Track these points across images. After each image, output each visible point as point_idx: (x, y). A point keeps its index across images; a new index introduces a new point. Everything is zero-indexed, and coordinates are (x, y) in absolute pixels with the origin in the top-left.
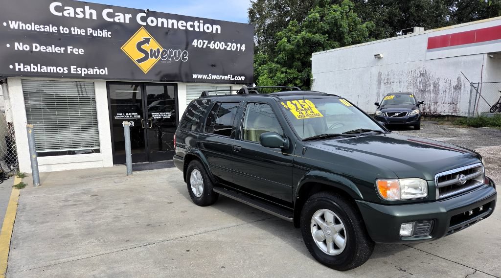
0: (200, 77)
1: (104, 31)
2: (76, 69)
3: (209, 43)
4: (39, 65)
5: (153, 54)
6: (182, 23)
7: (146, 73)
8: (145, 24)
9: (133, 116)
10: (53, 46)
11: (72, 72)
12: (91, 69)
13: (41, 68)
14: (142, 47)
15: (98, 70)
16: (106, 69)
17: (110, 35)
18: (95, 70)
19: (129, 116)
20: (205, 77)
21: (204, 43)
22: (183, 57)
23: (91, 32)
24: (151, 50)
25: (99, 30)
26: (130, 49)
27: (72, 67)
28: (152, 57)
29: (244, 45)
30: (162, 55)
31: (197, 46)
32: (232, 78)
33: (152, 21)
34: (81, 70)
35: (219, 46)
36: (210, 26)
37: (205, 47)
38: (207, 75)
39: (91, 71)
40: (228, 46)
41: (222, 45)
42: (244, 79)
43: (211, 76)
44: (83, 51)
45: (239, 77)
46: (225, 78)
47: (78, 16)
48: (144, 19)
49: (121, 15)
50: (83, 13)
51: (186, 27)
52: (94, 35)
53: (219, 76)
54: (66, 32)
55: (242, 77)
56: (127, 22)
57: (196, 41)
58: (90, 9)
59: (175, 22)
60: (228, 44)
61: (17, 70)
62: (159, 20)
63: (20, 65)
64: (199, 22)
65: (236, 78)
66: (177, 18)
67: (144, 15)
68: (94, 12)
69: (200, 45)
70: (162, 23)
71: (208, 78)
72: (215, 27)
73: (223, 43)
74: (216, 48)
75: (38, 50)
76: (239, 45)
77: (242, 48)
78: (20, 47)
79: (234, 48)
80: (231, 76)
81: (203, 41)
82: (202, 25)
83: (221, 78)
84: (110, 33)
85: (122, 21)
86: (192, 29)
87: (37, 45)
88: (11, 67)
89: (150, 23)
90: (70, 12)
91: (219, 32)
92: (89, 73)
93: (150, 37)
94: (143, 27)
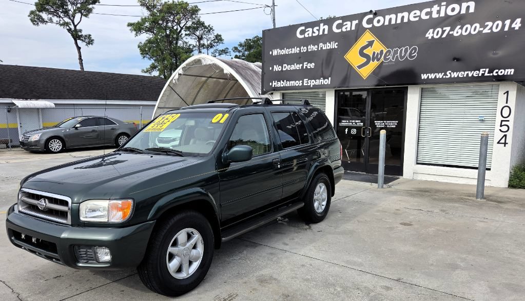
0: (432, 76)
1: (332, 43)
2: (308, 81)
3: (453, 29)
4: (285, 81)
5: (375, 57)
6: (415, 14)
7: (365, 79)
8: (370, 26)
9: (356, 123)
10: (295, 64)
11: (305, 84)
12: (318, 80)
13: (286, 83)
14: (365, 51)
15: (323, 81)
16: (330, 78)
17: (337, 45)
18: (321, 81)
19: (353, 123)
20: (440, 76)
21: (443, 32)
22: (411, 53)
23: (322, 46)
24: (374, 53)
25: (328, 43)
26: (353, 57)
27: (305, 80)
28: (373, 61)
29: (519, 20)
30: (385, 57)
31: (433, 37)
33: (379, 22)
34: (311, 82)
35: (473, 29)
36: (457, 6)
37: (444, 36)
38: (443, 73)
39: (318, 82)
40: (485, 27)
41: (476, 27)
42: (512, 74)
43: (450, 73)
44: (314, 65)
45: (503, 71)
46: (475, 73)
47: (314, 35)
48: (370, 21)
49: (349, 23)
50: (318, 30)
51: (420, 16)
52: (324, 48)
53: (463, 73)
54: (305, 51)
55: (509, 70)
56: (353, 28)
57: (431, 31)
58: (324, 25)
59: (406, 14)
60: (486, 24)
61: (273, 86)
62: (387, 17)
63: (275, 82)
64: (440, 6)
65: (497, 72)
66: (409, 8)
67: (371, 16)
68: (326, 27)
69: (437, 35)
70: (390, 20)
71: (444, 77)
72: (464, 5)
73: (478, 25)
74: (464, 34)
75: (286, 69)
76: (508, 22)
77: (513, 26)
78: (277, 68)
79: (497, 28)
80: (487, 70)
81: (442, 29)
82: (443, 8)
83: (468, 74)
84: (337, 43)
85: (349, 29)
86: (428, 17)
87: (286, 65)
88: (271, 84)
89: (376, 24)
90: (309, 33)
91: (472, 10)
92: (316, 84)
93: (374, 39)
94: (368, 30)
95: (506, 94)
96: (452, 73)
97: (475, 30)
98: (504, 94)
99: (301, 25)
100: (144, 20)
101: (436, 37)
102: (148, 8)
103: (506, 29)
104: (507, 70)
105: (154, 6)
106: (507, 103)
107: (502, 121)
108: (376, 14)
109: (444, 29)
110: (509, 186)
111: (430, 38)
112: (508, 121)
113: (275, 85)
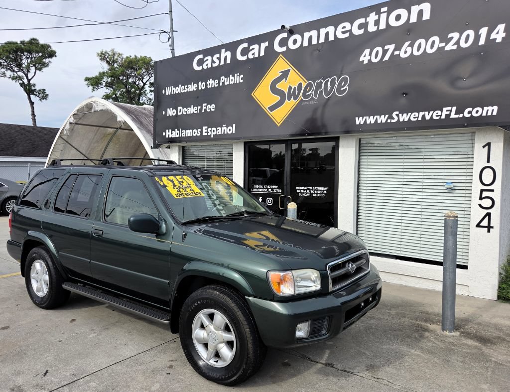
0: (371, 120)
1: (236, 75)
2: (208, 129)
3: (398, 48)
4: (181, 129)
5: (293, 94)
6: (344, 27)
7: (279, 125)
8: (284, 49)
9: (272, 189)
10: (192, 106)
11: (204, 134)
12: (220, 128)
13: (182, 133)
14: (278, 86)
15: (225, 128)
16: (234, 125)
17: (242, 79)
18: (223, 128)
19: (268, 189)
20: (382, 119)
21: (385, 52)
22: (340, 86)
23: (223, 81)
24: (290, 87)
25: (231, 76)
26: (263, 95)
27: (204, 128)
28: (289, 100)
30: (305, 91)
31: (370, 61)
32: (455, 114)
34: (211, 131)
35: (428, 46)
36: (403, 12)
37: (386, 58)
38: (387, 116)
39: (220, 131)
40: (448, 41)
41: (433, 42)
42: (495, 113)
43: (397, 115)
44: (214, 107)
45: (480, 109)
46: (435, 115)
47: (214, 65)
49: (256, 47)
50: (219, 59)
51: (350, 31)
52: (226, 83)
53: (417, 114)
54: (203, 88)
55: (490, 108)
56: (262, 54)
57: (367, 51)
58: (225, 52)
59: (331, 29)
60: (450, 35)
61: (167, 137)
62: (307, 35)
63: (169, 132)
64: (379, 13)
65: (470, 112)
66: (335, 21)
67: (285, 35)
68: (229, 54)
69: (376, 57)
70: (310, 38)
71: (389, 121)
72: (415, 9)
73: (436, 39)
74: (416, 53)
75: (181, 113)
76: (484, 31)
77: (493, 36)
78: (171, 112)
79: (466, 41)
80: (454, 108)
81: (383, 48)
82: (383, 16)
83: (424, 116)
84: (242, 76)
85: (256, 55)
86: (362, 32)
87: (181, 108)
88: (164, 134)
89: (291, 46)
90: (208, 63)
91: (426, 16)
92: (218, 133)
93: (290, 68)
94: (281, 55)
95: (487, 147)
96: (400, 115)
97: (432, 46)
98: (484, 147)
99: (199, 53)
100: (102, 75)
101: (374, 60)
102: (108, 63)
103: (482, 42)
104: (486, 109)
105: (114, 61)
106: (488, 161)
107: (482, 191)
108: (291, 32)
109: (386, 47)
110: (499, 297)
111: (366, 62)
112: (493, 191)
113: (169, 135)
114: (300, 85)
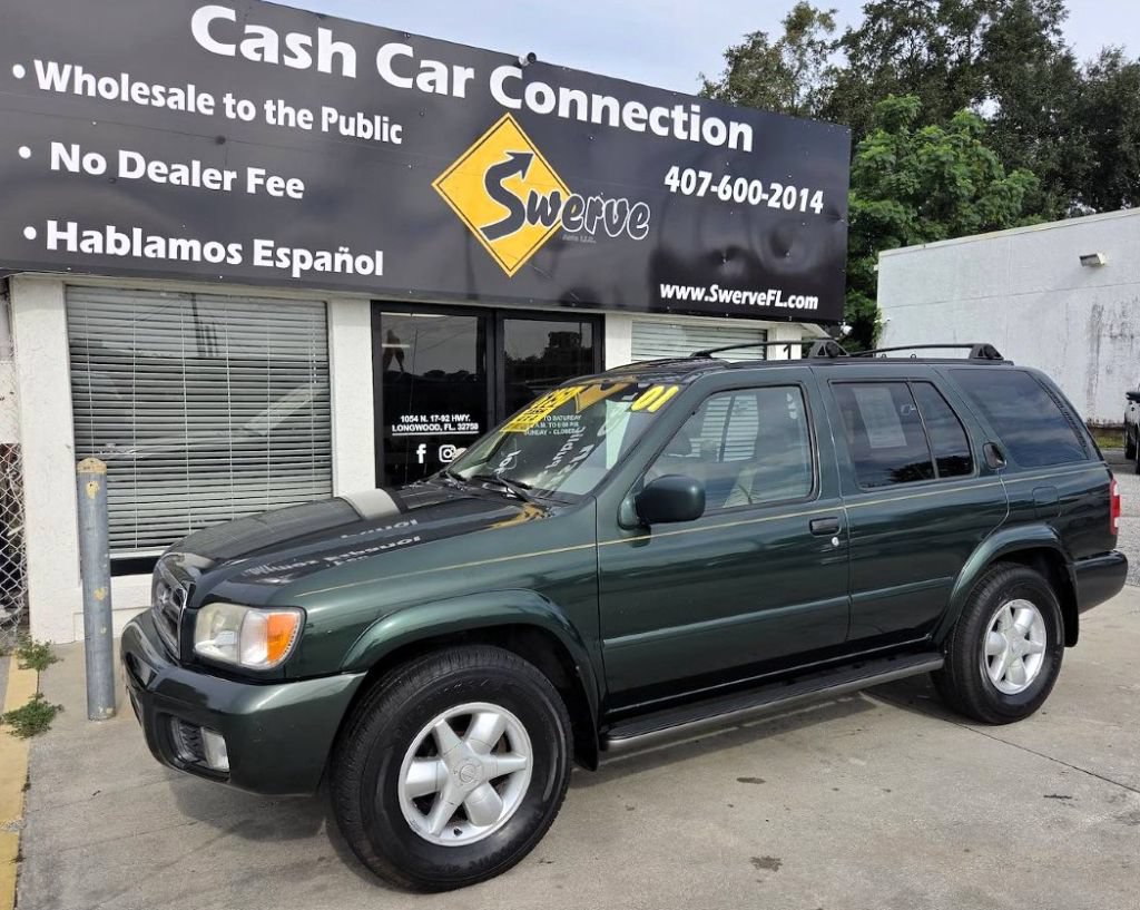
0: (682, 293)
1: (377, 118)
2: (274, 250)
3: (715, 181)
4: (137, 232)
5: (539, 211)
6: (635, 111)
7: (510, 274)
8: (516, 104)
10: (196, 165)
11: (258, 261)
12: (327, 255)
13: (144, 244)
14: (506, 183)
15: (348, 258)
16: (379, 255)
17: (398, 134)
18: (339, 258)
20: (698, 294)
21: (700, 181)
22: (634, 221)
23: (333, 120)
24: (533, 196)
25: (360, 115)
27: (258, 244)
28: (533, 222)
29: (819, 195)
30: (567, 213)
31: (679, 188)
32: (781, 301)
33: (543, 99)
34: (290, 257)
35: (751, 192)
36: (720, 126)
37: (703, 191)
38: (703, 289)
39: (327, 261)
40: (771, 193)
41: (756, 189)
42: (816, 306)
43: (716, 291)
44: (301, 186)
45: (802, 299)
46: (760, 299)
47: (292, 63)
48: (513, 88)
49: (441, 68)
50: (311, 51)
51: (647, 123)
52: (344, 131)
53: (740, 293)
54: (246, 118)
55: (811, 299)
57: (675, 171)
58: (334, 40)
60: (771, 186)
61: (53, 246)
62: (565, 94)
63: (62, 229)
64: (687, 111)
65: (794, 302)
67: (516, 72)
68: (348, 51)
69: (688, 185)
70: (574, 104)
71: (706, 298)
72: (735, 128)
73: (758, 185)
74: (737, 198)
75: (138, 176)
76: (804, 194)
77: (812, 204)
78: (74, 159)
79: (788, 201)
80: (779, 293)
81: (697, 173)
82: (694, 120)
83: (747, 298)
84: (399, 127)
85: (441, 89)
86: (665, 132)
87: (139, 157)
88: (30, 234)
89: (533, 104)
90: (265, 45)
91: (748, 146)
92: (318, 267)
93: (532, 152)
94: (508, 115)
96: (720, 291)
97: (755, 195)
101: (687, 191)
103: (803, 207)
104: (807, 299)
109: (700, 174)
111: (675, 189)
114: (555, 196)
